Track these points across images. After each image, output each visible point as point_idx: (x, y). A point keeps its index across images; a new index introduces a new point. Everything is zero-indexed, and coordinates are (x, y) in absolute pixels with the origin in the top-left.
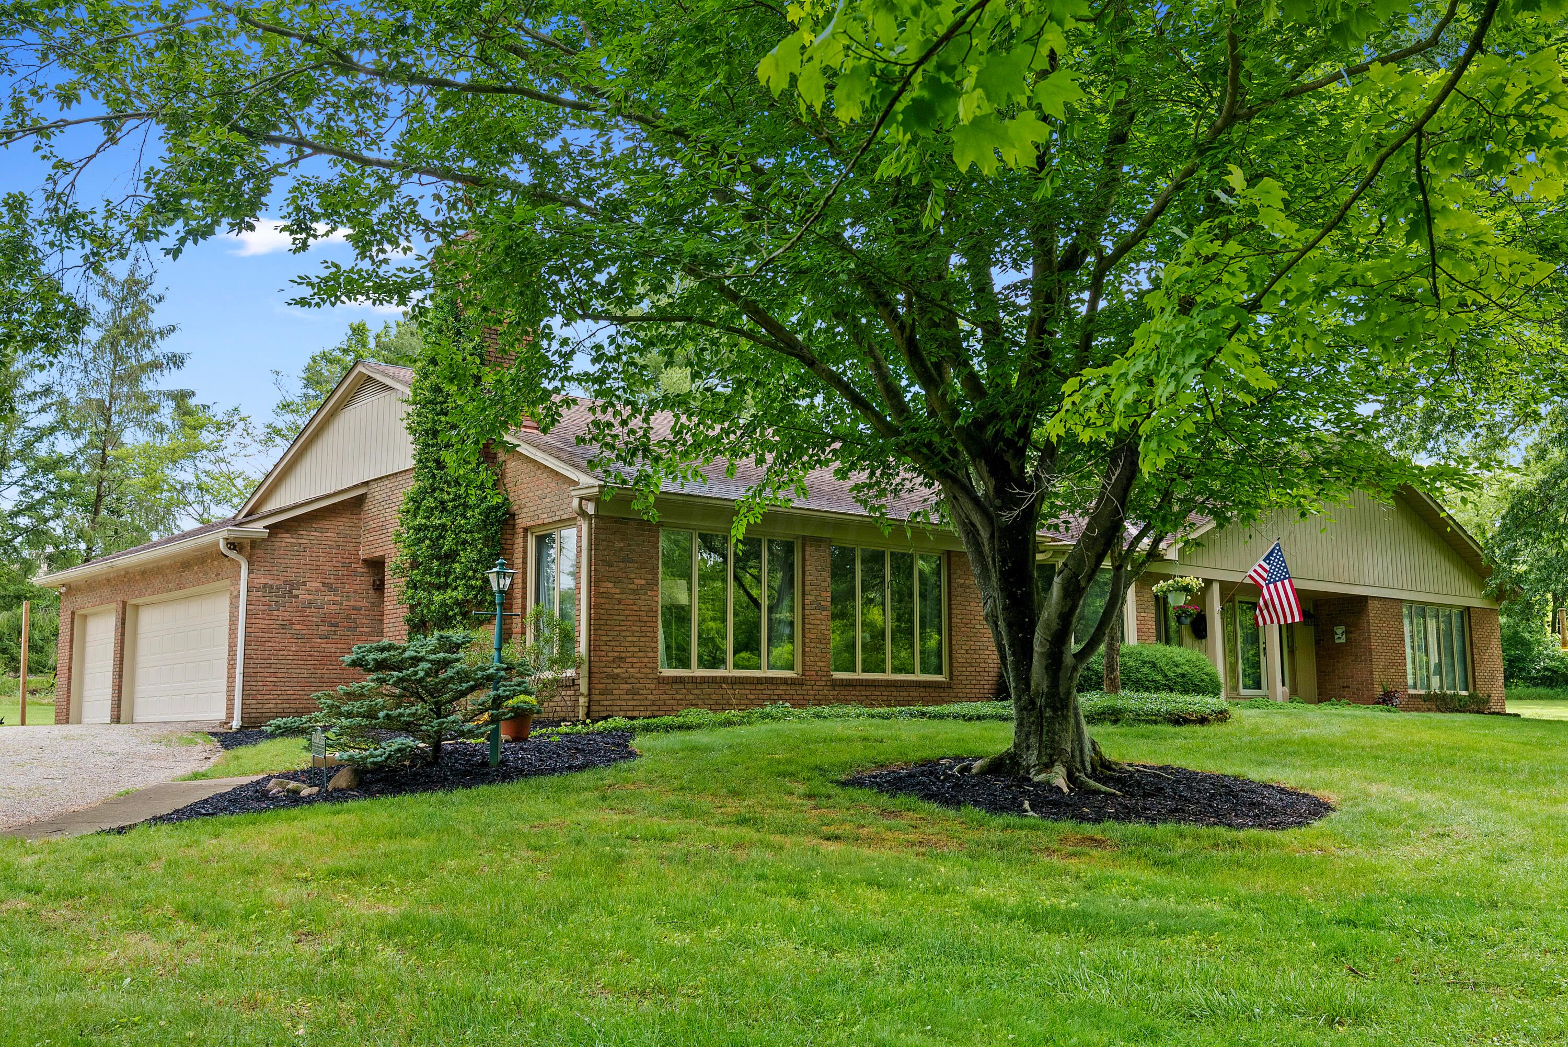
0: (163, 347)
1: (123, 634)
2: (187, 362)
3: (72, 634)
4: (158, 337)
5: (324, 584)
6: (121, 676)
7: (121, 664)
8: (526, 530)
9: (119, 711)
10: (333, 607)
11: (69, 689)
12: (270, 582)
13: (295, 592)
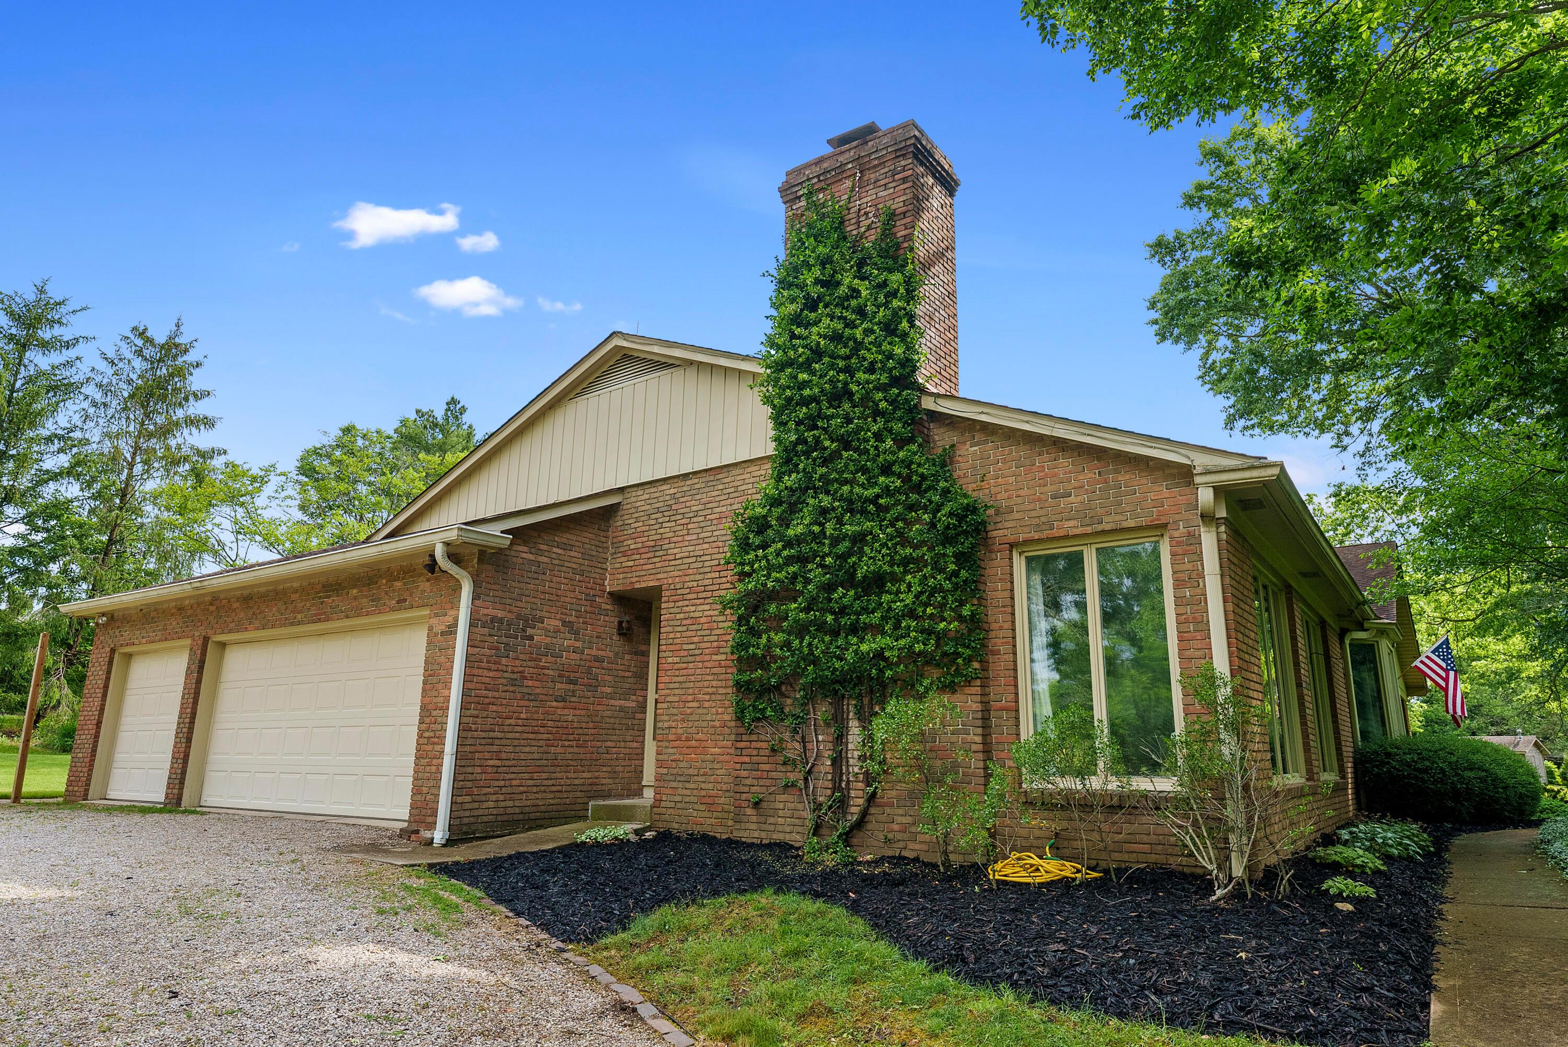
0: (196, 408)
1: (199, 681)
2: (218, 425)
3: (108, 679)
4: (191, 398)
5: (564, 623)
6: (189, 740)
7: (192, 722)
8: (1012, 546)
9: (181, 789)
10: (574, 656)
11: (94, 751)
12: (500, 614)
13: (530, 631)
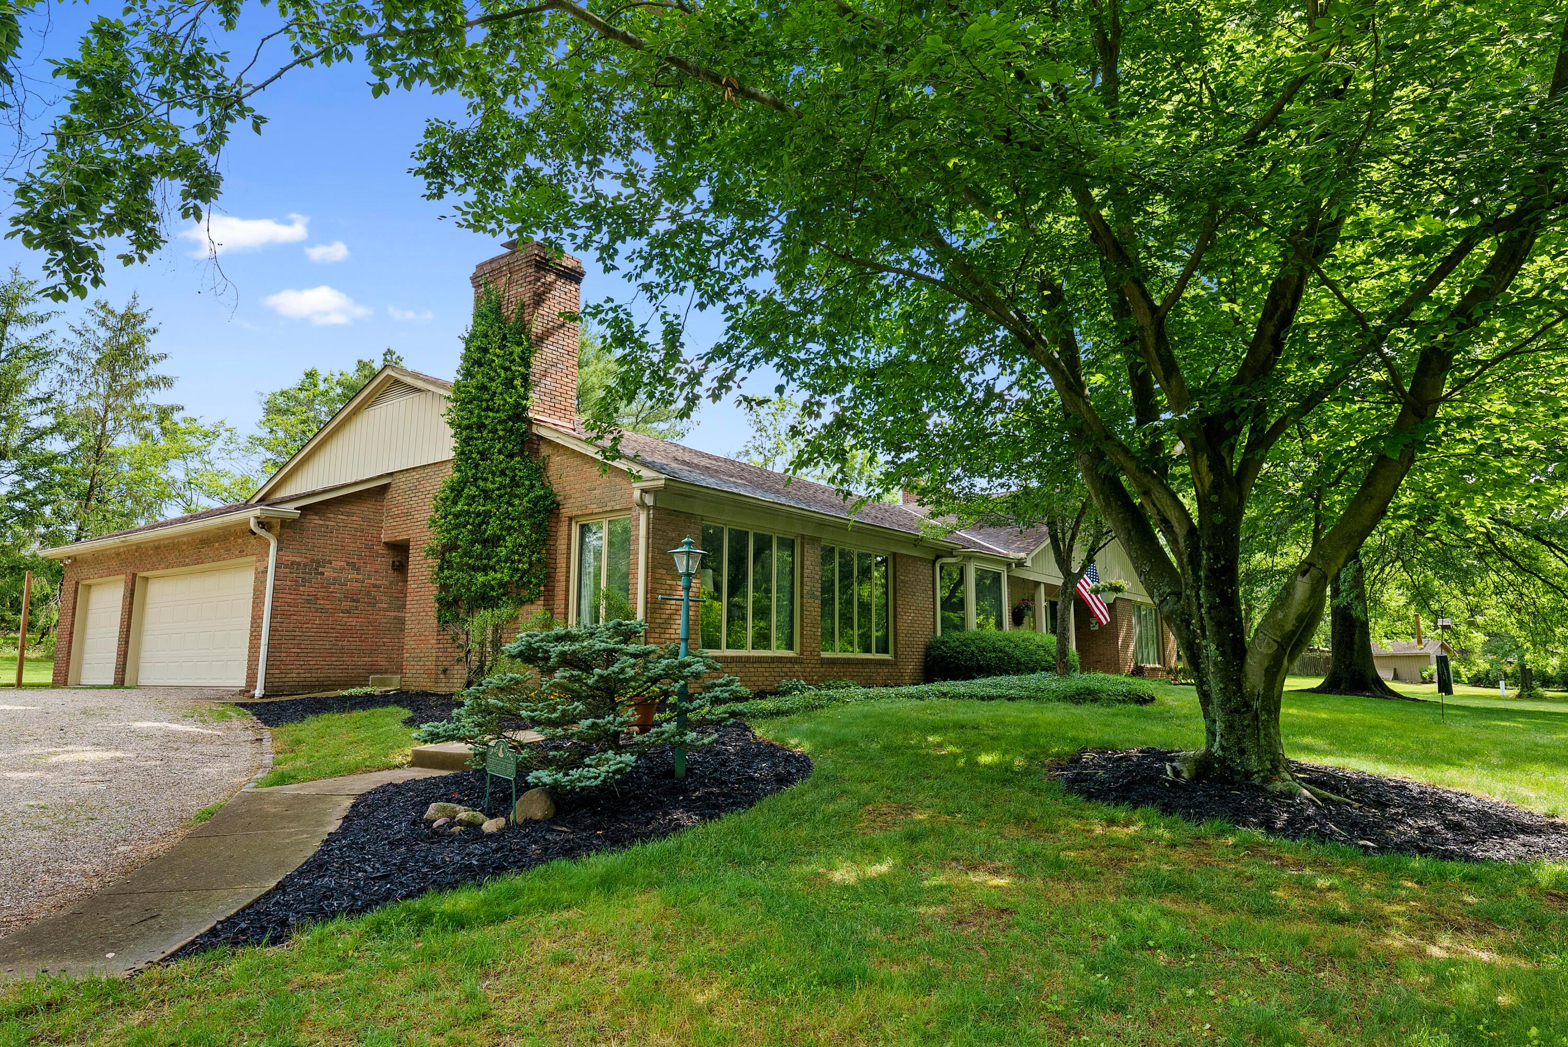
0: (155, 370)
1: (131, 604)
2: (176, 384)
3: (75, 602)
4: (151, 361)
5: (348, 564)
6: (127, 643)
7: (128, 631)
8: (571, 519)
9: (124, 674)
10: (355, 584)
11: (69, 653)
12: (298, 559)
13: (321, 570)
